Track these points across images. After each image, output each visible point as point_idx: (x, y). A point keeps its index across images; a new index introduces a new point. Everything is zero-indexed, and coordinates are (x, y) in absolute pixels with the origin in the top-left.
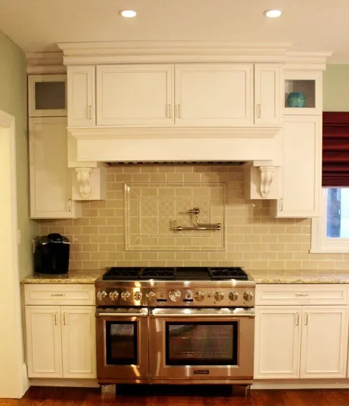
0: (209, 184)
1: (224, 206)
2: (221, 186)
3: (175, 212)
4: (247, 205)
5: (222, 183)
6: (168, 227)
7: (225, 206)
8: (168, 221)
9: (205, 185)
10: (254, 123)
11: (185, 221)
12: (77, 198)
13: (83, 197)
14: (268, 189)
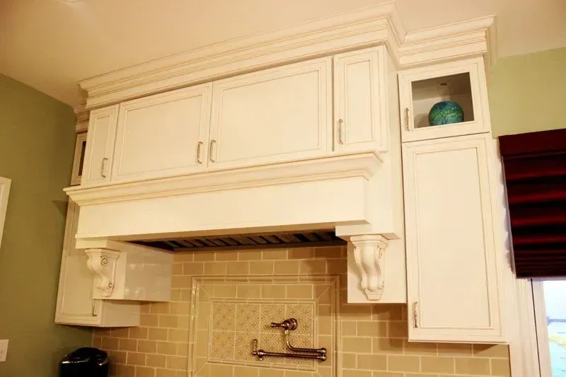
0: (311, 277)
1: (336, 316)
2: (332, 280)
3: (260, 325)
4: (376, 315)
5: (332, 275)
6: (249, 350)
7: (339, 317)
8: (248, 340)
9: (306, 280)
10: (333, 150)
11: (274, 341)
12: (98, 295)
13: (104, 295)
14: (374, 282)
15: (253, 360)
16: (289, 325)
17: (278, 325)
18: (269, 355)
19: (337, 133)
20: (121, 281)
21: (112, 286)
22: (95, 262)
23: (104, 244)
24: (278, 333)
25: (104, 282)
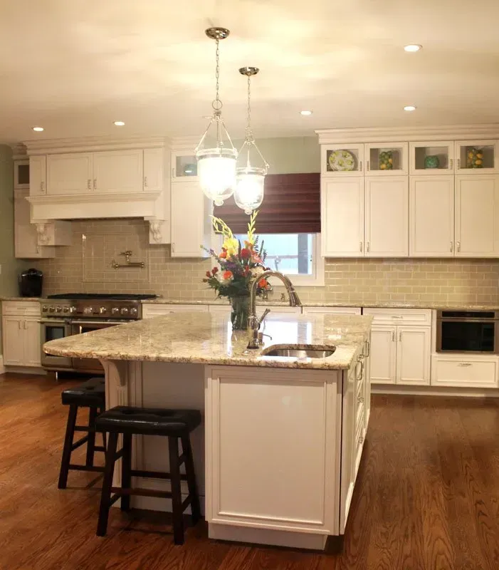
3: (116, 254)
6: (111, 265)
8: (111, 261)
10: (143, 191)
12: (40, 243)
13: (45, 244)
14: (158, 236)
15: (113, 270)
16: (128, 253)
17: (124, 254)
18: (120, 266)
19: (144, 184)
20: (53, 237)
21: (48, 239)
22: (41, 229)
23: (46, 222)
24: (123, 257)
25: (44, 238)
